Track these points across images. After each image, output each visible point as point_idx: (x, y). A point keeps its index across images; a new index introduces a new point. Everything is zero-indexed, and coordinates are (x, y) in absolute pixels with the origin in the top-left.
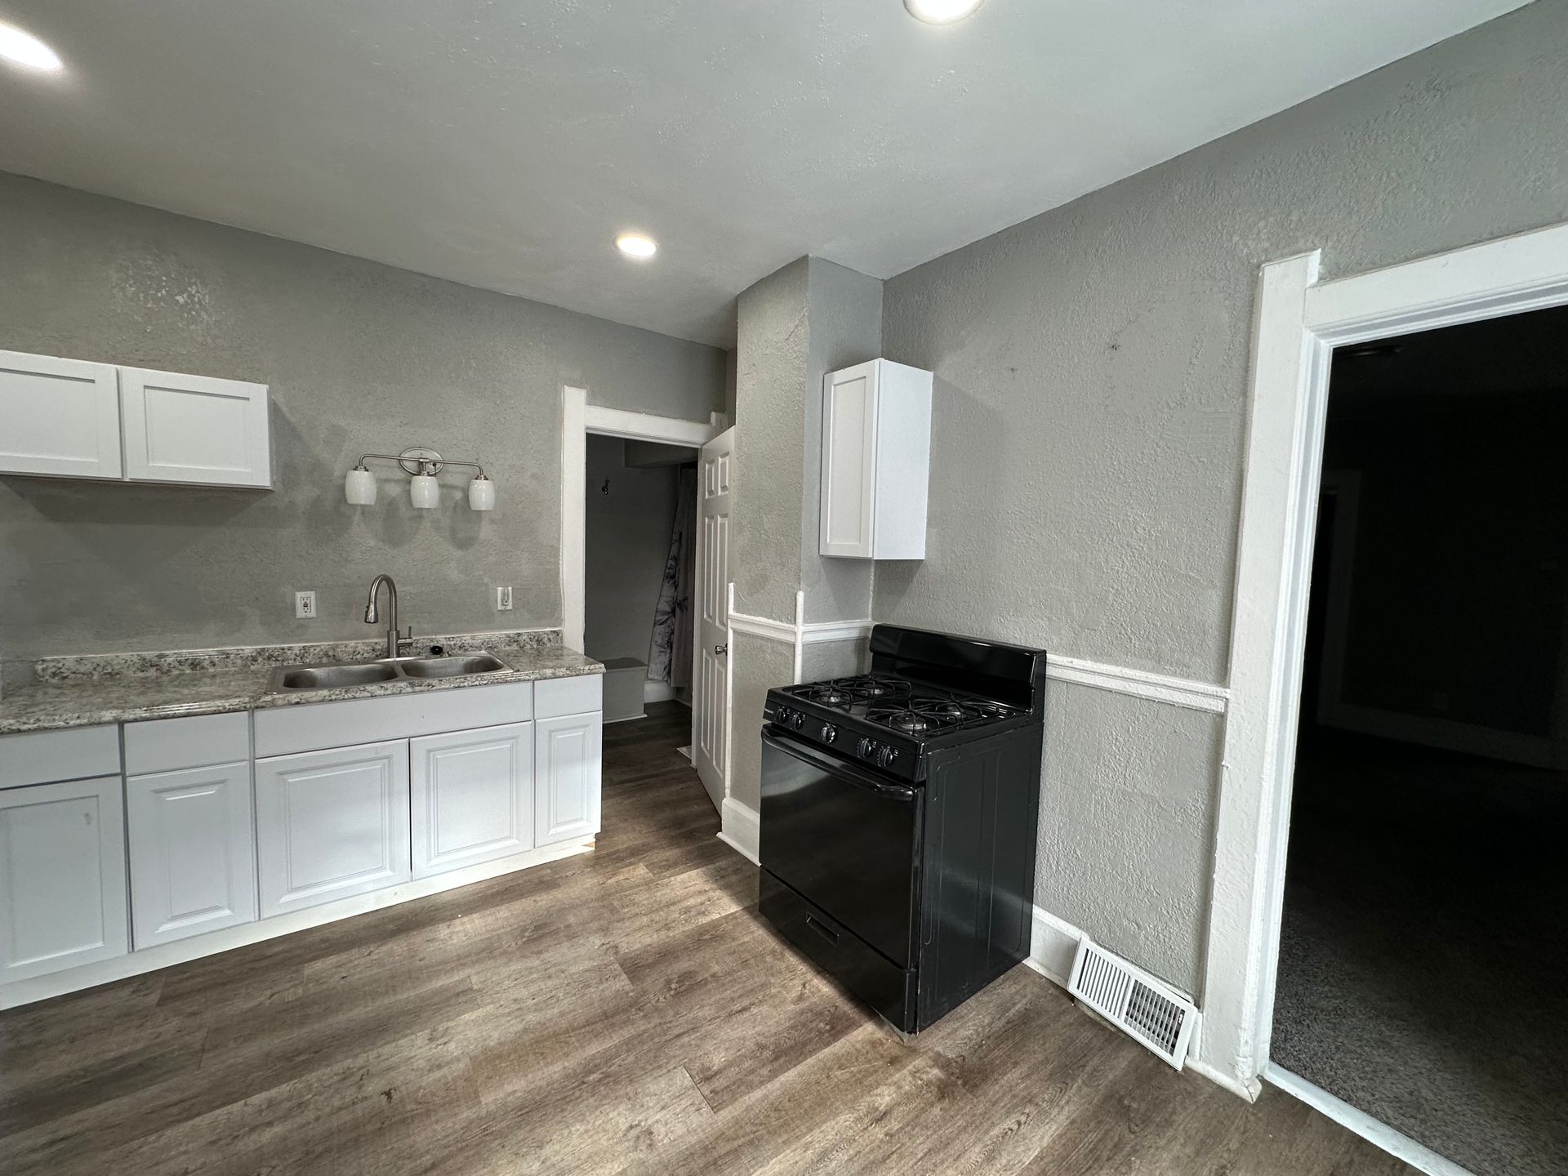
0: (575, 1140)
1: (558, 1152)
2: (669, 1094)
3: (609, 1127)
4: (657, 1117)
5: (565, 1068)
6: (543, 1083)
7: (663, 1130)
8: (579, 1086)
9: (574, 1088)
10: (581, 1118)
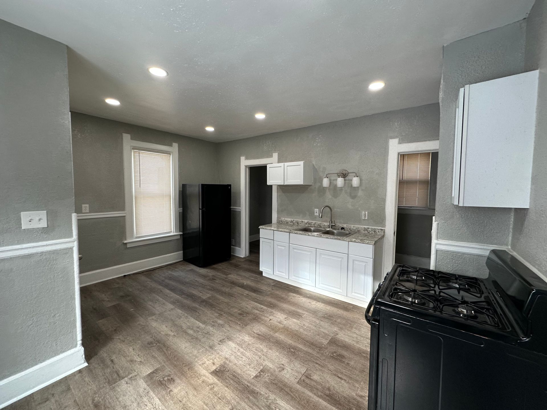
0: (274, 355)
1: (270, 353)
2: (296, 369)
3: (281, 359)
4: (289, 369)
5: (291, 343)
6: (285, 341)
7: (286, 372)
8: (288, 348)
9: (287, 348)
10: (280, 353)
